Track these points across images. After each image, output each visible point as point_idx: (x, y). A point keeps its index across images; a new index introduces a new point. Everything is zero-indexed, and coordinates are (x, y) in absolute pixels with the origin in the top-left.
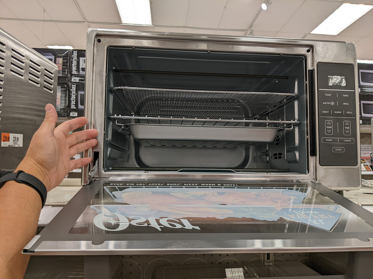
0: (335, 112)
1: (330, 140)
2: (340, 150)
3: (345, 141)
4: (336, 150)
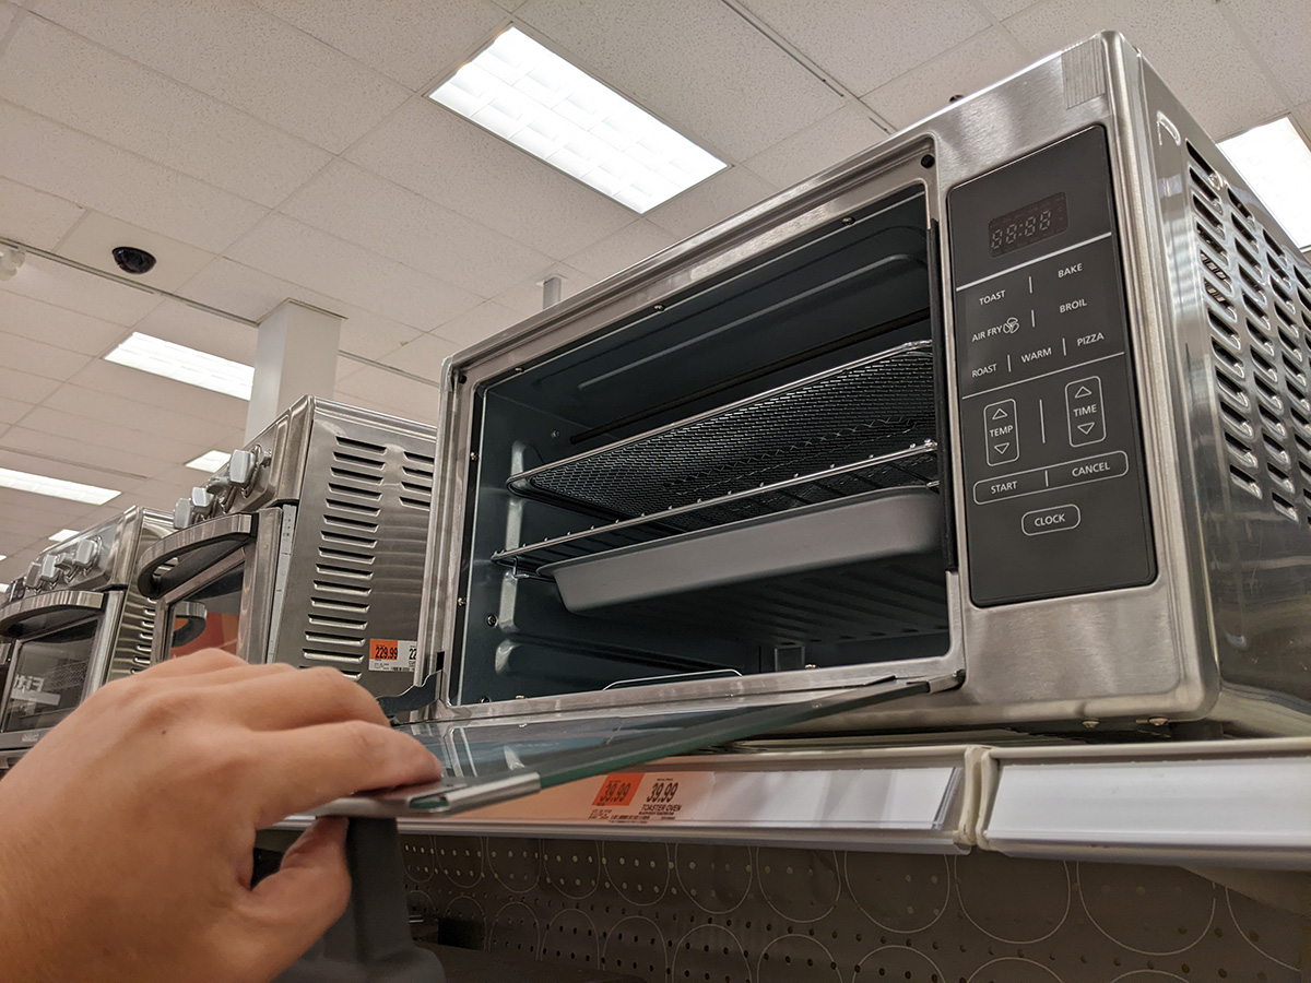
0: (1026, 359)
1: (1009, 485)
2: (1057, 519)
3: (1076, 472)
4: (1039, 522)
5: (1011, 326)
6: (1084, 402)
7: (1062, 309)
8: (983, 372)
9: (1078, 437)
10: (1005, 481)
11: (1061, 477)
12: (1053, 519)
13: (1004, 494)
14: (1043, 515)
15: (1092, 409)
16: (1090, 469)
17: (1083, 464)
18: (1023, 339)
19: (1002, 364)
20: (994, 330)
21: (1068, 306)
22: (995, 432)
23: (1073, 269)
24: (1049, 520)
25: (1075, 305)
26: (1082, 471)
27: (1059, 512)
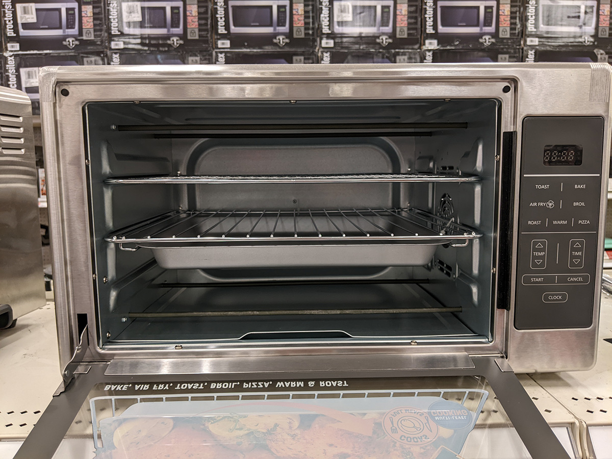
0: (555, 222)
1: (540, 279)
2: (558, 297)
3: (569, 279)
4: (550, 298)
5: (550, 204)
6: (577, 250)
7: (575, 204)
8: (534, 223)
9: (572, 264)
10: (538, 277)
11: (563, 280)
13: (537, 282)
14: (553, 295)
15: (580, 253)
16: (575, 279)
18: (554, 213)
19: (543, 223)
20: (542, 204)
22: (536, 254)
23: (581, 186)
24: (555, 297)
25: (580, 204)
26: (572, 279)
27: (560, 295)
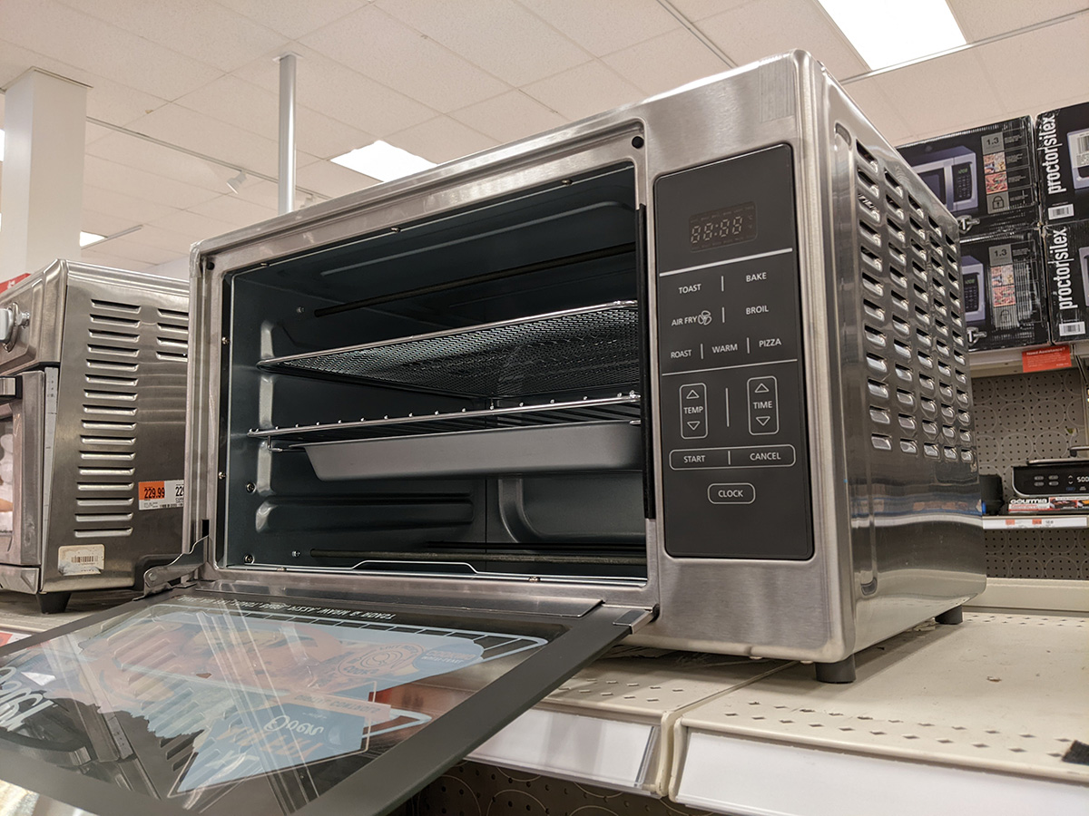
0: (716, 350)
1: (699, 458)
2: (736, 493)
3: (754, 457)
4: (722, 494)
5: (705, 318)
6: (763, 398)
7: (748, 311)
8: (680, 355)
9: (756, 427)
10: (696, 454)
11: (741, 459)
12: (733, 494)
13: (695, 464)
14: (726, 489)
15: (768, 404)
16: (765, 456)
17: (760, 451)
18: (714, 334)
19: (696, 352)
20: (690, 320)
21: (753, 310)
22: (689, 410)
23: (758, 276)
24: (730, 494)
25: (759, 309)
26: (758, 456)
27: (739, 488)
